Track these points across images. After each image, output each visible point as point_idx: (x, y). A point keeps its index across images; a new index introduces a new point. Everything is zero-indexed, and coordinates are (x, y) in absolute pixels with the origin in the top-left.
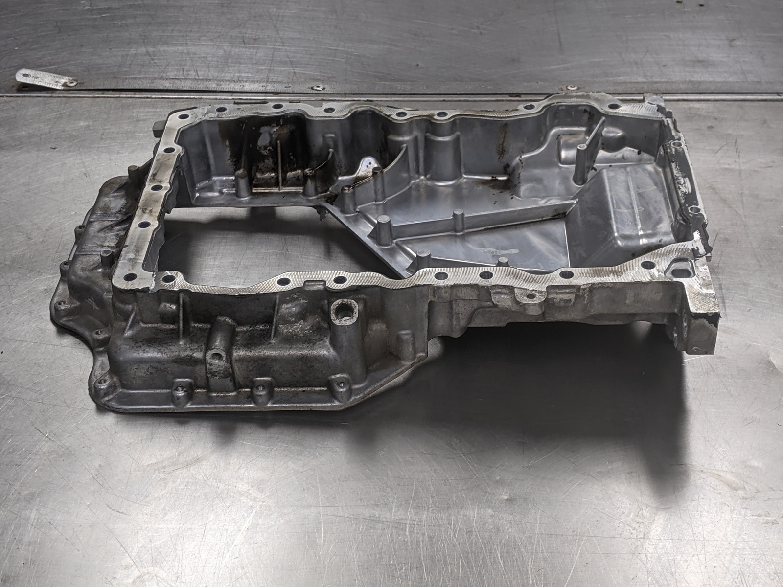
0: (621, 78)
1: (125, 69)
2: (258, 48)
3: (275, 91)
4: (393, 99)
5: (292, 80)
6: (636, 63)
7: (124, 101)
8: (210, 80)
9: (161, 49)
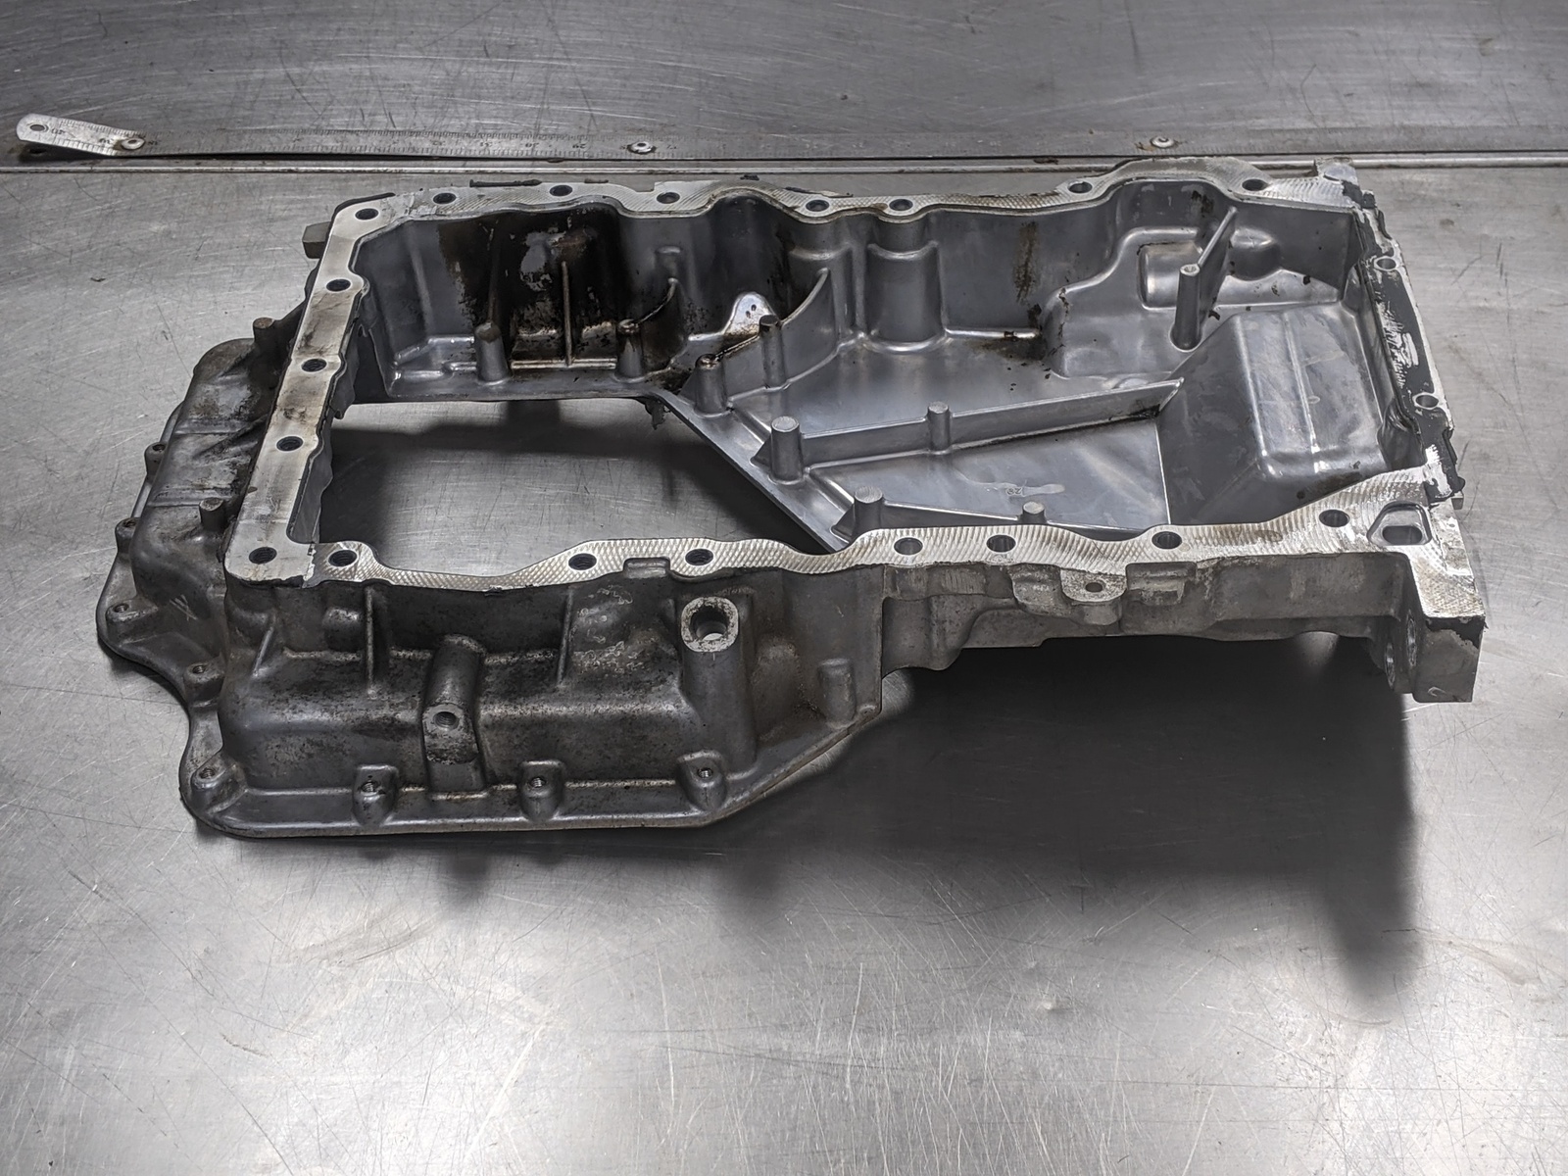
0: (1262, 121)
1: (242, 113)
2: (516, 66)
3: (553, 156)
4: (797, 169)
5: (589, 131)
6: (1292, 90)
7: (241, 178)
8: (418, 133)
9: (317, 69)
